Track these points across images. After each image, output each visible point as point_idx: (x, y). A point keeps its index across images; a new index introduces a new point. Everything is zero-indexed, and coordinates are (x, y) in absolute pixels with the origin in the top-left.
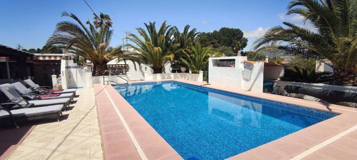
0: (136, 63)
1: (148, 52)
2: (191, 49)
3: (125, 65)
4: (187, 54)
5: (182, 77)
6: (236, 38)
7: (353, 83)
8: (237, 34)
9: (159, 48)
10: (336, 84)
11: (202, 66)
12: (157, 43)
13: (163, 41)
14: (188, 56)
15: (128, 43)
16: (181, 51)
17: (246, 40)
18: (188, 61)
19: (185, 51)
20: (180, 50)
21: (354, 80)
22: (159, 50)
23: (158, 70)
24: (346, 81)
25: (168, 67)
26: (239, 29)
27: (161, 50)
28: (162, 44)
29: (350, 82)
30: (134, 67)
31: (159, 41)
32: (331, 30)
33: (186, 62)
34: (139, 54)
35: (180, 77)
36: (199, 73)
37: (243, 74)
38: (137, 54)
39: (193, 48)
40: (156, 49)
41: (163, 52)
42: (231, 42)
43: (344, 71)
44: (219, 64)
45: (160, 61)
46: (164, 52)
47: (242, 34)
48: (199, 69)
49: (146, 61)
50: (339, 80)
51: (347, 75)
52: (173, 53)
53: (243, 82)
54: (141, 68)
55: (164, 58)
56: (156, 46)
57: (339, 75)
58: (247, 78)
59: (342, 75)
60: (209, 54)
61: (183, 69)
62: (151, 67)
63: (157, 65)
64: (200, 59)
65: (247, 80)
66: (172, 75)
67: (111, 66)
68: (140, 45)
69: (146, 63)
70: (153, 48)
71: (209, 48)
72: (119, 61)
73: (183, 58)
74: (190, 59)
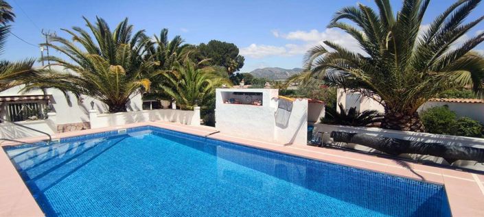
0: (70, 93)
1: (97, 74)
2: (179, 71)
3: (45, 96)
4: (171, 79)
5: (163, 116)
6: (230, 55)
7: (410, 127)
8: (231, 50)
9: (120, 67)
10: (392, 128)
11: (198, 99)
12: (114, 58)
13: (126, 55)
14: (174, 82)
15: (51, 55)
16: (161, 75)
17: (242, 59)
18: (174, 90)
19: (167, 73)
20: (160, 71)
21: (411, 123)
22: (119, 70)
23: (117, 105)
24: (403, 124)
25: (136, 100)
26: (233, 44)
27: (123, 70)
28: (125, 61)
29: (407, 126)
30: (66, 101)
31: (118, 55)
32: (396, 58)
33: (171, 93)
34: (76, 77)
35: (160, 116)
36: (193, 110)
37: (276, 117)
38: (70, 76)
39: (182, 70)
40: (113, 68)
41: (127, 73)
42: (224, 59)
43: (400, 111)
44: (233, 99)
45: (122, 91)
46: (130, 75)
47: (237, 51)
48: (193, 104)
49: (92, 90)
50: (395, 123)
51: (403, 116)
52: (148, 77)
53: (277, 128)
54: (80, 102)
55: (130, 85)
56: (113, 63)
57: (394, 116)
58: (283, 123)
59: (398, 116)
60: (208, 80)
61: (165, 103)
62: (104, 101)
63: (116, 96)
64: (195, 88)
65: (283, 126)
66: (146, 114)
67: (8, 99)
68: (79, 60)
69: (93, 94)
70: (106, 66)
71: (208, 70)
72: (28, 90)
73: (165, 84)
74: (178, 88)
